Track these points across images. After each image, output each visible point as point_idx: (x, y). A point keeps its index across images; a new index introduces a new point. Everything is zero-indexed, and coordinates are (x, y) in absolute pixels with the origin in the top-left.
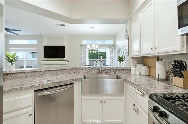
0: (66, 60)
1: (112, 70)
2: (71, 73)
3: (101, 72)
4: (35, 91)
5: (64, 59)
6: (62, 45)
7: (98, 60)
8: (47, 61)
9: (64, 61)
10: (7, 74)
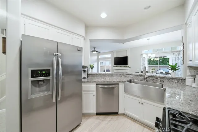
0: (128, 67)
1: (159, 78)
2: (122, 76)
3: (146, 79)
4: (97, 84)
5: (127, 66)
6: (126, 56)
7: (159, 66)
8: (116, 67)
9: (127, 67)
10: (90, 74)
